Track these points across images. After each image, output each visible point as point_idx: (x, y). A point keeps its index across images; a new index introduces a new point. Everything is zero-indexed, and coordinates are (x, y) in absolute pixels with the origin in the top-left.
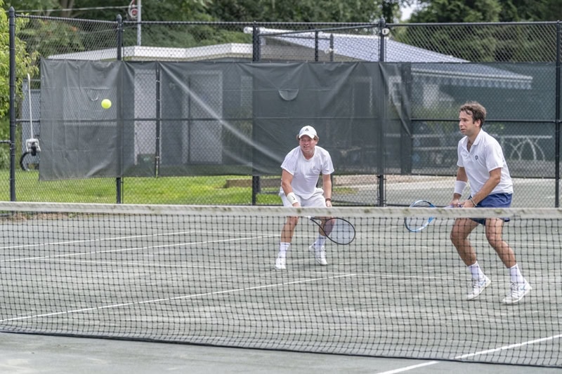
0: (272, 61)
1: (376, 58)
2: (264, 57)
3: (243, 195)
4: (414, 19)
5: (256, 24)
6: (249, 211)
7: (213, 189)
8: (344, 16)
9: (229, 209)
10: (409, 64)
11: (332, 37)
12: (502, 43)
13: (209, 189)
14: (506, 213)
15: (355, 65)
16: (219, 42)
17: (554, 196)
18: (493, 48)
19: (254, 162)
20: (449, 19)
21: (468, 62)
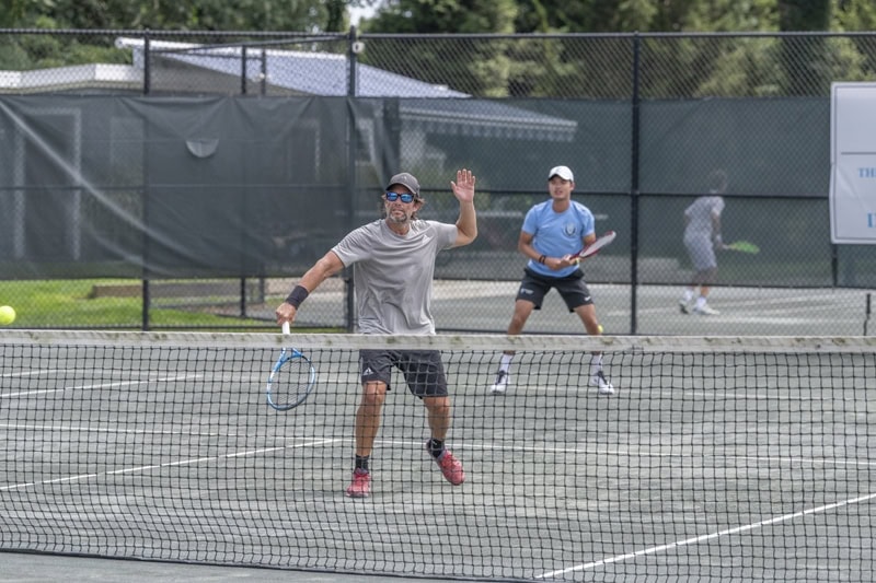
0: (176, 93)
1: (342, 91)
2: (157, 87)
3: (124, 311)
4: (377, 27)
5: (148, 34)
6: (196, 340)
7: (73, 301)
8: (273, 21)
9: (164, 336)
10: (396, 101)
11: (264, 54)
12: (520, 67)
13: (66, 301)
14: (620, 343)
15: (309, 100)
16: (70, 62)
17: (629, 312)
18: (505, 74)
19: (146, 257)
20: (434, 28)
21: (469, 96)
